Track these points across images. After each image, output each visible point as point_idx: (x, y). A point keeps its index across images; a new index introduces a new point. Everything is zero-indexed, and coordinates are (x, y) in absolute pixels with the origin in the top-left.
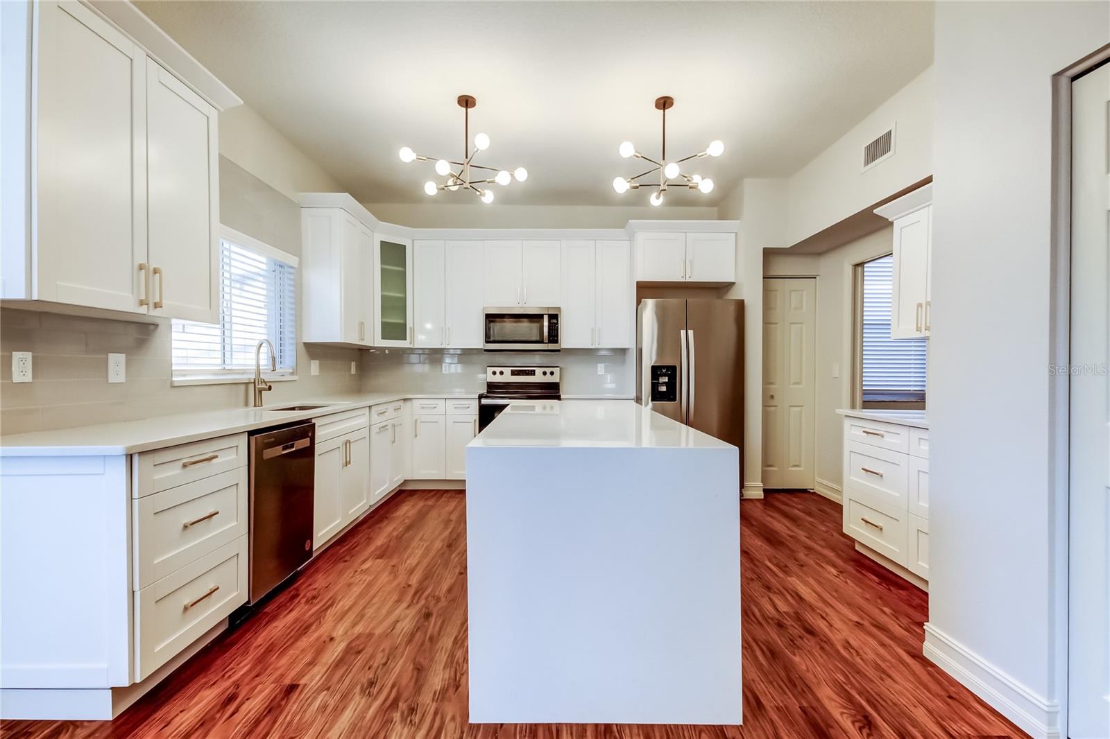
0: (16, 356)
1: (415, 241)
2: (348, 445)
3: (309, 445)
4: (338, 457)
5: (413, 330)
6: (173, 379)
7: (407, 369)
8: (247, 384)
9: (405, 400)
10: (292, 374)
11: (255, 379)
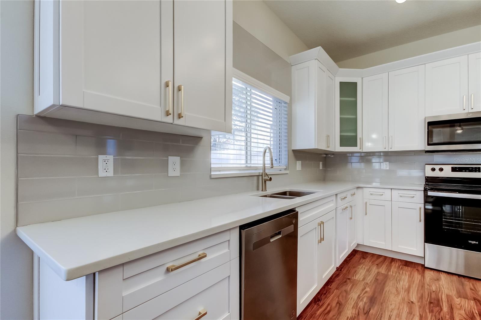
0: (101, 158)
1: (363, 78)
2: (322, 225)
3: (293, 231)
4: (315, 236)
5: (361, 140)
6: (212, 173)
7: (349, 166)
8: (258, 176)
9: (358, 188)
10: (285, 169)
11: (262, 173)
